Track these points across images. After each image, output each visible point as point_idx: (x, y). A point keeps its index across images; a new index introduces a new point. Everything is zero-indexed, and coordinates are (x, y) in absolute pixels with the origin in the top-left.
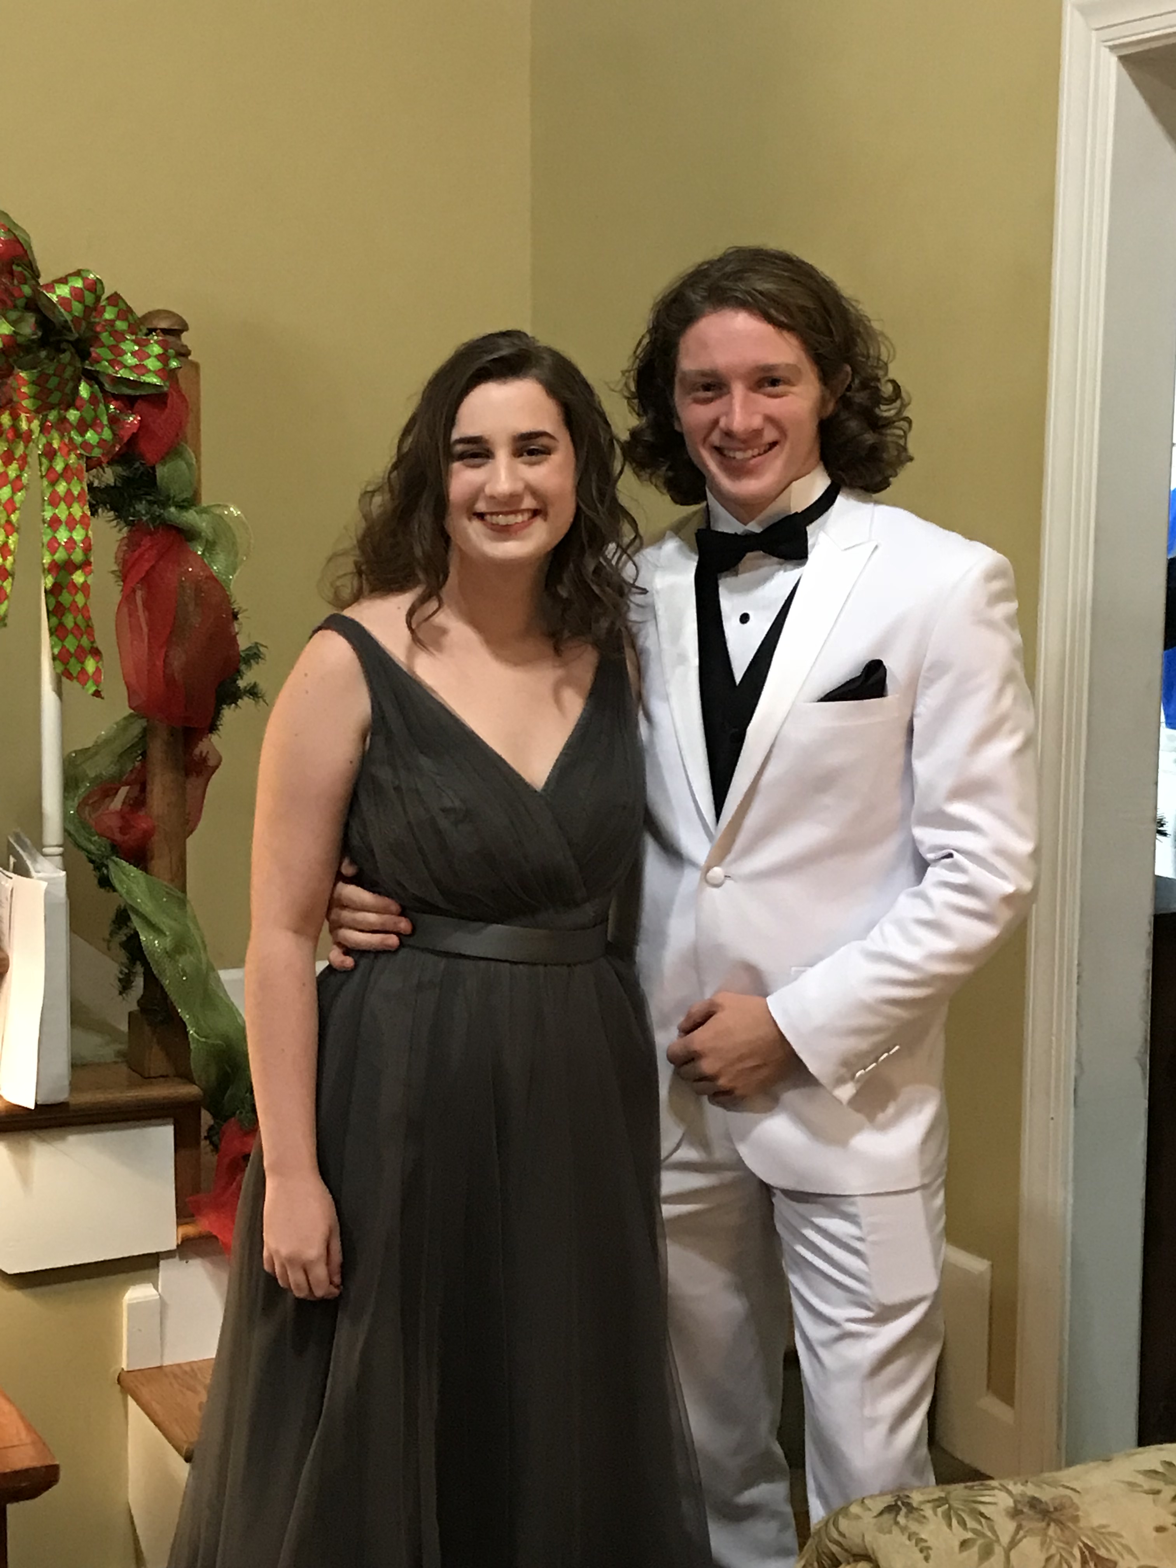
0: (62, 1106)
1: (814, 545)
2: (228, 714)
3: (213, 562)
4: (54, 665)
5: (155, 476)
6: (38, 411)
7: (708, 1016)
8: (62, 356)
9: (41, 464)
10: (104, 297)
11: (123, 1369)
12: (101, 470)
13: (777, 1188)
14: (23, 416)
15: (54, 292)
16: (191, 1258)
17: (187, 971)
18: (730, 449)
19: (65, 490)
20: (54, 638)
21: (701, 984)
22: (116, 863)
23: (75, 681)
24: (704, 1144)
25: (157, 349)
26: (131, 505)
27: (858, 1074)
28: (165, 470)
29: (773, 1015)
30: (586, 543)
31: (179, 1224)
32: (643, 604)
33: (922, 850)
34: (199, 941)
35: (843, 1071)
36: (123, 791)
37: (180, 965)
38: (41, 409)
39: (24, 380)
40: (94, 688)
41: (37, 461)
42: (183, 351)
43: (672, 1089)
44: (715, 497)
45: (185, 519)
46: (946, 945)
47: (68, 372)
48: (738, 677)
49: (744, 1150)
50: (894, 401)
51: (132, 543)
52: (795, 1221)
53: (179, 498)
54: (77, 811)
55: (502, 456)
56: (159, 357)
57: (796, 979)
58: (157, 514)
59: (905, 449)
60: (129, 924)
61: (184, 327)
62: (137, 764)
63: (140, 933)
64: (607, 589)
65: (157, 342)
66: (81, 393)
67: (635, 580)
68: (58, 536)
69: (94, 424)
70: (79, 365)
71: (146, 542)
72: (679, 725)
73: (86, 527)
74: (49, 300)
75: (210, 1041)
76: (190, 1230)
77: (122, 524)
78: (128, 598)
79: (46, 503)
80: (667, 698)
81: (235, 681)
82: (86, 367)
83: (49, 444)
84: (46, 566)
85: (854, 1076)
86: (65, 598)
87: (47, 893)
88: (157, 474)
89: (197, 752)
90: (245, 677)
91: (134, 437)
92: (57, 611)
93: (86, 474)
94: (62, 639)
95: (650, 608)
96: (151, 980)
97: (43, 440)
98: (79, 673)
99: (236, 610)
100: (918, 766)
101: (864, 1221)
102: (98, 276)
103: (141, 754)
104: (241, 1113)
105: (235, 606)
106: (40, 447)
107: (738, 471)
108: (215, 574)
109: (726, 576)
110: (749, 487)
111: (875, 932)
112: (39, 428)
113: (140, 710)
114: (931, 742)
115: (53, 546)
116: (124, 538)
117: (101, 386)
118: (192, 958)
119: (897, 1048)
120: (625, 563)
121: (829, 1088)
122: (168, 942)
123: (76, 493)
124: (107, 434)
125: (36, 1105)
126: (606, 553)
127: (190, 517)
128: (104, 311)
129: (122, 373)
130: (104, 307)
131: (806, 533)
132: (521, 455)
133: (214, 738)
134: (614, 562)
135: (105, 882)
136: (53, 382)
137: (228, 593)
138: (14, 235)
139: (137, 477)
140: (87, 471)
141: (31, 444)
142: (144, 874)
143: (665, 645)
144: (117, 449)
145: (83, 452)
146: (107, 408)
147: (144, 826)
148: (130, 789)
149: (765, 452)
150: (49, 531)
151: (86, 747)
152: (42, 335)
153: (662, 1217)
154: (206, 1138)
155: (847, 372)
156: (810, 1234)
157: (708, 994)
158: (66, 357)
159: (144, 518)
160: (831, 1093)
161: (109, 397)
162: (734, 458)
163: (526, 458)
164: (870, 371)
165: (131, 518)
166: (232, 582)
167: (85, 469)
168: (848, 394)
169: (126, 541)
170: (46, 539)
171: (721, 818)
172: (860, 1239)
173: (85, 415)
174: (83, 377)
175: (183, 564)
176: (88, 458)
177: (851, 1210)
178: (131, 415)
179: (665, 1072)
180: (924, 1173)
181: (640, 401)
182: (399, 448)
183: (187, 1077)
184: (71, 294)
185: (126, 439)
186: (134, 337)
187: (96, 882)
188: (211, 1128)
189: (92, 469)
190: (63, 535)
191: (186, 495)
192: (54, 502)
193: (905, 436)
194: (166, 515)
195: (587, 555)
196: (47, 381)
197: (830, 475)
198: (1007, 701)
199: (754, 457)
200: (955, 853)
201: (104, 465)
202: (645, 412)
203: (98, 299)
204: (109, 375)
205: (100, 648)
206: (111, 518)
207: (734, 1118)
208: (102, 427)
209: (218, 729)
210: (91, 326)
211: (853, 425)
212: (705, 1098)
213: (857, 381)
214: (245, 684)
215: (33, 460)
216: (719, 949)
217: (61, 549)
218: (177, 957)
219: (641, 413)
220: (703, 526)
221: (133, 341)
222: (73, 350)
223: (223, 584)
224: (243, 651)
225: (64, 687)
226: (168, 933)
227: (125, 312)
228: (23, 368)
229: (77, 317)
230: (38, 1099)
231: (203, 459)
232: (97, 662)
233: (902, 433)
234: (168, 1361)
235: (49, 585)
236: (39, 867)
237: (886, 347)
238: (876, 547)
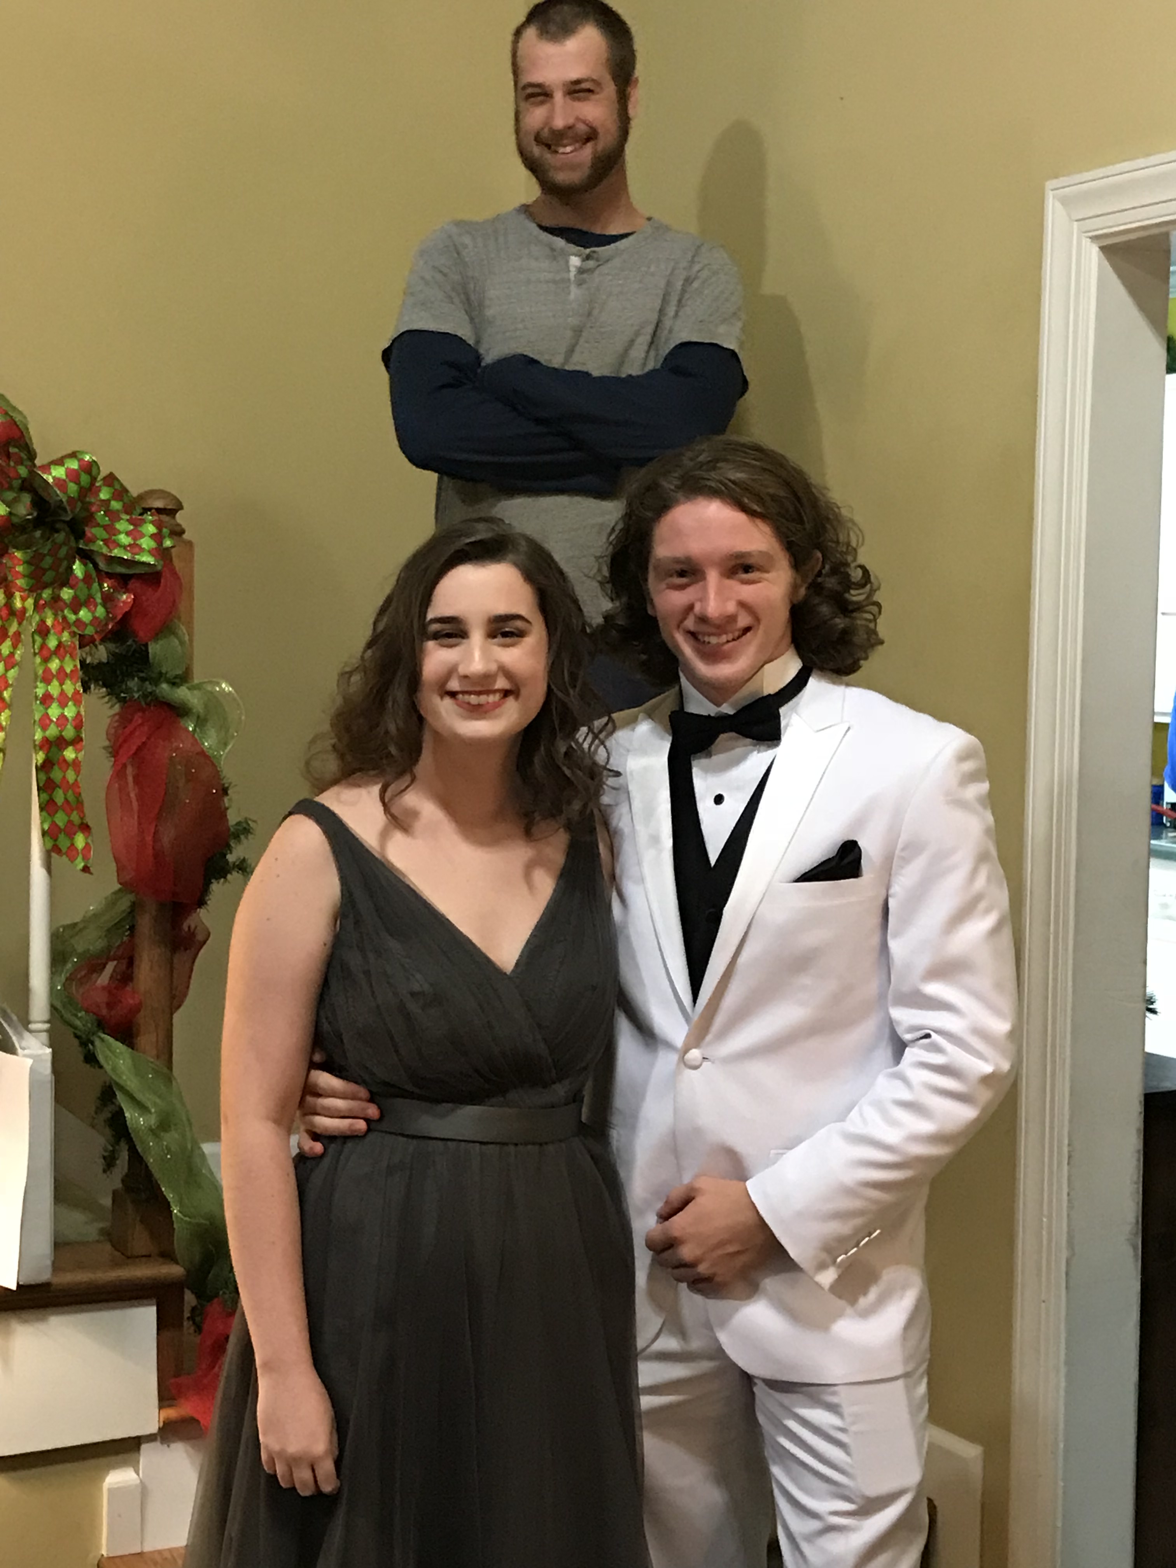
0: (45, 1286)
1: (787, 726)
2: (216, 887)
3: (204, 738)
4: (44, 841)
5: (148, 653)
6: (31, 590)
7: (686, 1202)
8: (56, 535)
9: (34, 642)
10: (99, 478)
11: (103, 1555)
12: (94, 648)
13: (758, 1378)
14: (17, 594)
15: (50, 474)
16: (173, 1442)
17: (173, 1149)
18: (704, 634)
19: (58, 667)
20: (44, 813)
21: (679, 1169)
22: (102, 1040)
23: (64, 856)
24: (682, 1333)
25: (151, 529)
26: (122, 681)
27: (839, 1260)
28: (158, 646)
29: (754, 1199)
30: (557, 727)
31: (161, 1407)
32: (617, 786)
33: (900, 1031)
34: (184, 1119)
35: (824, 1256)
36: (110, 967)
37: (165, 1143)
38: (35, 588)
39: (19, 560)
40: (82, 864)
41: (31, 640)
42: (177, 529)
43: (651, 1277)
44: (687, 679)
45: (176, 695)
46: (926, 1127)
47: (63, 551)
48: (713, 858)
49: (723, 1338)
50: (863, 586)
51: (124, 719)
52: (778, 1412)
53: (170, 675)
54: (64, 985)
55: (477, 637)
56: (153, 536)
57: (774, 1163)
58: (149, 690)
59: (875, 632)
60: (114, 1100)
61: (180, 507)
62: (125, 939)
63: (125, 1110)
64: (579, 772)
65: (152, 522)
66: (76, 572)
67: (607, 763)
68: (50, 711)
69: (88, 602)
70: (73, 544)
71: (138, 719)
72: (655, 906)
73: (77, 703)
74: (46, 481)
75: (193, 1221)
76: (171, 1413)
77: (114, 700)
78: (119, 773)
79: (39, 679)
80: (642, 880)
81: (225, 856)
82: (81, 546)
83: (43, 622)
84: (37, 743)
85: (835, 1261)
86: (56, 774)
87: (32, 1070)
88: (150, 651)
89: (185, 927)
90: (234, 851)
91: (127, 615)
92: (47, 787)
93: (78, 651)
94: (52, 814)
95: (623, 791)
96: (136, 1158)
97: (37, 618)
98: (69, 848)
99: (226, 785)
100: (894, 945)
101: (847, 1410)
102: (94, 458)
103: (129, 929)
104: (224, 1293)
105: (224, 781)
106: (34, 624)
107: (713, 656)
108: (205, 749)
109: (700, 758)
110: (724, 671)
111: (854, 1114)
112: (33, 607)
113: (126, 886)
114: (906, 921)
115: (45, 723)
116: (115, 715)
117: (96, 565)
118: (176, 1136)
119: (878, 1231)
120: (598, 747)
121: (811, 1273)
122: (153, 1120)
123: (68, 670)
124: (100, 611)
125: (18, 1285)
126: (577, 736)
127: (182, 693)
128: (100, 491)
129: (116, 552)
130: (100, 487)
131: (778, 717)
132: (494, 637)
133: (202, 912)
134: (586, 746)
135: (91, 1059)
136: (48, 561)
137: (219, 769)
138: (12, 417)
139: (130, 654)
140: (80, 648)
141: (25, 622)
142: (130, 1050)
143: (639, 827)
144: (110, 627)
145: (76, 630)
146: (101, 586)
147: (131, 1002)
148: (117, 964)
149: (739, 637)
150: (41, 708)
151: (75, 921)
152: (38, 515)
153: (640, 1409)
154: (188, 1318)
155: (818, 559)
156: (792, 1424)
157: (687, 1179)
158: (60, 537)
159: (136, 695)
160: (812, 1278)
161: (103, 576)
162: (709, 643)
163: (499, 640)
164: (838, 555)
165: (122, 695)
166: (223, 758)
167: (78, 647)
168: (819, 580)
169: (117, 717)
170: (37, 717)
171: (698, 1001)
172: (843, 1430)
173: (78, 593)
174: (77, 556)
175: (173, 740)
176: (80, 635)
177: (834, 1399)
178: (125, 593)
179: (642, 1260)
180: (907, 1360)
181: (613, 585)
182: (374, 629)
183: (168, 1256)
184: (67, 476)
185: (119, 617)
186: (128, 517)
187: (82, 1058)
188: (194, 1309)
189: (85, 646)
190: (54, 712)
191: (179, 672)
192: (47, 680)
193: (875, 620)
194: (157, 691)
195: (558, 738)
196: (42, 560)
197: (803, 661)
198: (981, 882)
199: (728, 642)
200: (932, 1033)
201: (97, 643)
202: (618, 596)
203: (94, 479)
204: (102, 554)
205: (89, 824)
206: (104, 694)
207: (714, 1306)
208: (96, 606)
209: (206, 903)
210: (86, 507)
211: (825, 610)
212: (683, 1286)
213: (827, 567)
214: (234, 860)
215: (25, 637)
216: (698, 1131)
217: (53, 726)
218: (162, 1134)
219: (614, 596)
220: (677, 709)
221: (128, 520)
222: (67, 529)
223: (215, 761)
224: (232, 826)
225: (53, 860)
226: (153, 1110)
227: (121, 493)
228: (18, 548)
229: (73, 498)
230: (20, 1278)
231: (196, 638)
232: (86, 838)
233: (871, 617)
234: (149, 1547)
235: (40, 761)
236: (24, 1044)
237: (855, 532)
238: (849, 729)
